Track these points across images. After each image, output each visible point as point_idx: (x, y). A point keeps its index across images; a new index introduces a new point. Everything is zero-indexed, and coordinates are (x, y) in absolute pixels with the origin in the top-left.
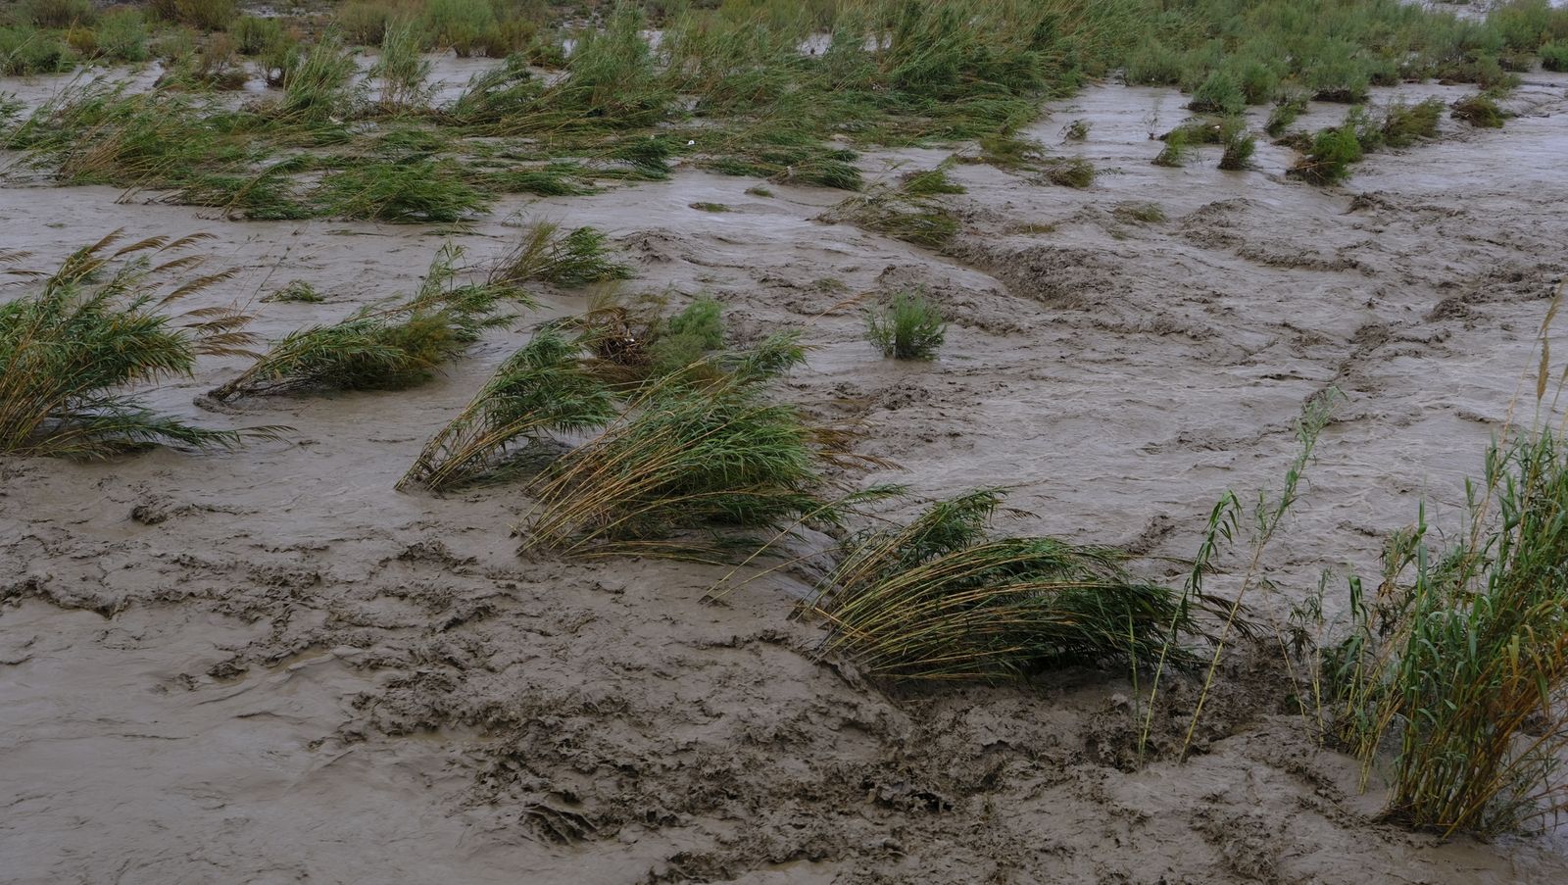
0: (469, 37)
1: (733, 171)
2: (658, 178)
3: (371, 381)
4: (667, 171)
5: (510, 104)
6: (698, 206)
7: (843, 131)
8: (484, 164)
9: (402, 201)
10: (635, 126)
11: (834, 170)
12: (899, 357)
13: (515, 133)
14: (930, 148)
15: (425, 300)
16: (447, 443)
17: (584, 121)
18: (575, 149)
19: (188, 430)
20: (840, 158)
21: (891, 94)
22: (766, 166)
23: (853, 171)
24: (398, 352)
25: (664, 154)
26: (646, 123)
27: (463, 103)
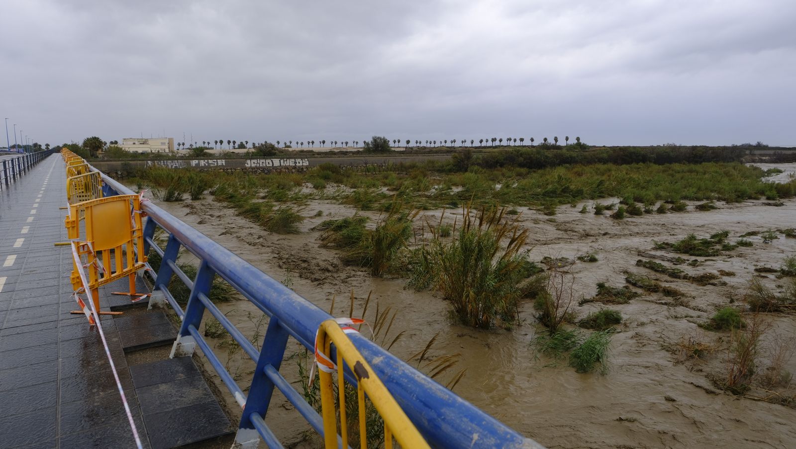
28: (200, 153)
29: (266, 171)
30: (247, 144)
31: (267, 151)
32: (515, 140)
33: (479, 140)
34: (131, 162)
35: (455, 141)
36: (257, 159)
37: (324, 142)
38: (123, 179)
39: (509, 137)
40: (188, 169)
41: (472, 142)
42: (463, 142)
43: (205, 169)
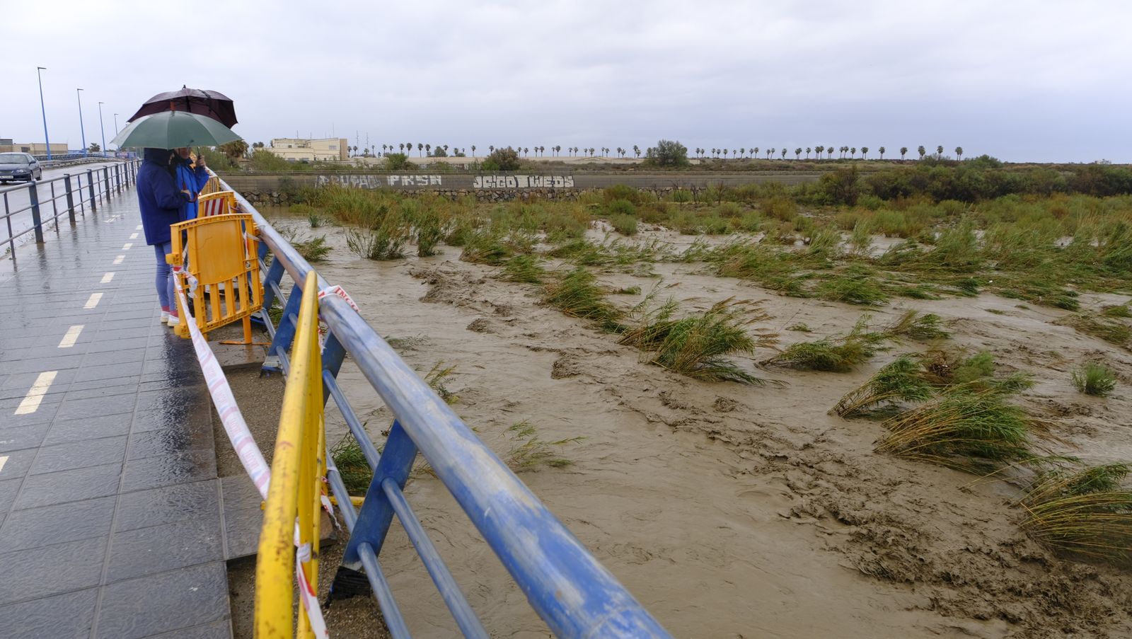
0: (892, 229)
1: (1011, 296)
2: (971, 296)
3: (825, 367)
4: (977, 293)
5: (906, 258)
6: (990, 311)
7: (1073, 282)
8: (890, 283)
9: (850, 295)
10: (964, 272)
11: (1065, 300)
12: (1087, 393)
13: (906, 271)
14: (1122, 294)
15: (853, 336)
16: (853, 397)
17: (939, 268)
18: (933, 280)
19: (748, 376)
20: (1069, 295)
21: (1102, 267)
22: (1028, 296)
23: (1075, 302)
24: (839, 357)
25: (976, 285)
26: (970, 271)
27: (885, 256)
28: (398, 164)
29: (506, 196)
30: (446, 149)
31: (505, 162)
32: (853, 151)
33: (795, 149)
34: (293, 177)
35: (757, 150)
36: (492, 174)
37: (558, 149)
38: (281, 206)
39: (844, 146)
40: (384, 191)
41: (784, 152)
42: (768, 152)
43: (411, 191)
